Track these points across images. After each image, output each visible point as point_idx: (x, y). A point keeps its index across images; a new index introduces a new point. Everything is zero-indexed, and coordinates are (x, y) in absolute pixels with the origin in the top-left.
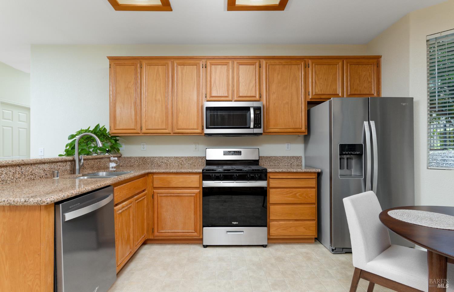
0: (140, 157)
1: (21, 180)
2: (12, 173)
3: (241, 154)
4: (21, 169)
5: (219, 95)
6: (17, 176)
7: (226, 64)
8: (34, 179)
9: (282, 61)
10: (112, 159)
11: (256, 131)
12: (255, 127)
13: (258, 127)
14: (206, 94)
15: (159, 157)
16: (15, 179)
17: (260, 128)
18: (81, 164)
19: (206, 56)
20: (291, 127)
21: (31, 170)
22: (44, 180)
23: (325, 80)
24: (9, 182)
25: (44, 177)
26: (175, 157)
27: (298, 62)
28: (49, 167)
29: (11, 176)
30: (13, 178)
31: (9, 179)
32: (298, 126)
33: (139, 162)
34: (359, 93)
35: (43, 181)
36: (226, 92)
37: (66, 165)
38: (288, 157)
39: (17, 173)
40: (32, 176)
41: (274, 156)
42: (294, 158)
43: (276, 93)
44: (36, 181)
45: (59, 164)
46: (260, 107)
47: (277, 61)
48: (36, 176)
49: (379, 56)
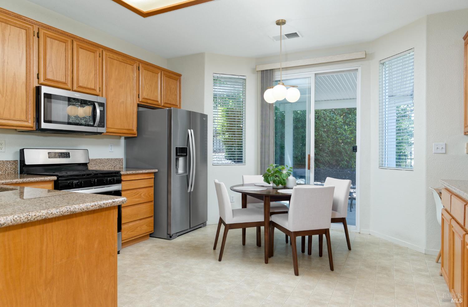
3: (69, 157)
5: (55, 79)
7: (65, 41)
9: (120, 58)
11: (100, 130)
12: (99, 126)
13: (101, 125)
14: (38, 74)
17: (104, 127)
19: (39, 21)
20: (126, 128)
23: (150, 86)
27: (132, 62)
32: (131, 128)
34: (170, 103)
36: (64, 77)
38: (112, 159)
41: (99, 159)
42: (117, 160)
43: (114, 90)
46: (104, 103)
47: (115, 56)
49: (180, 74)
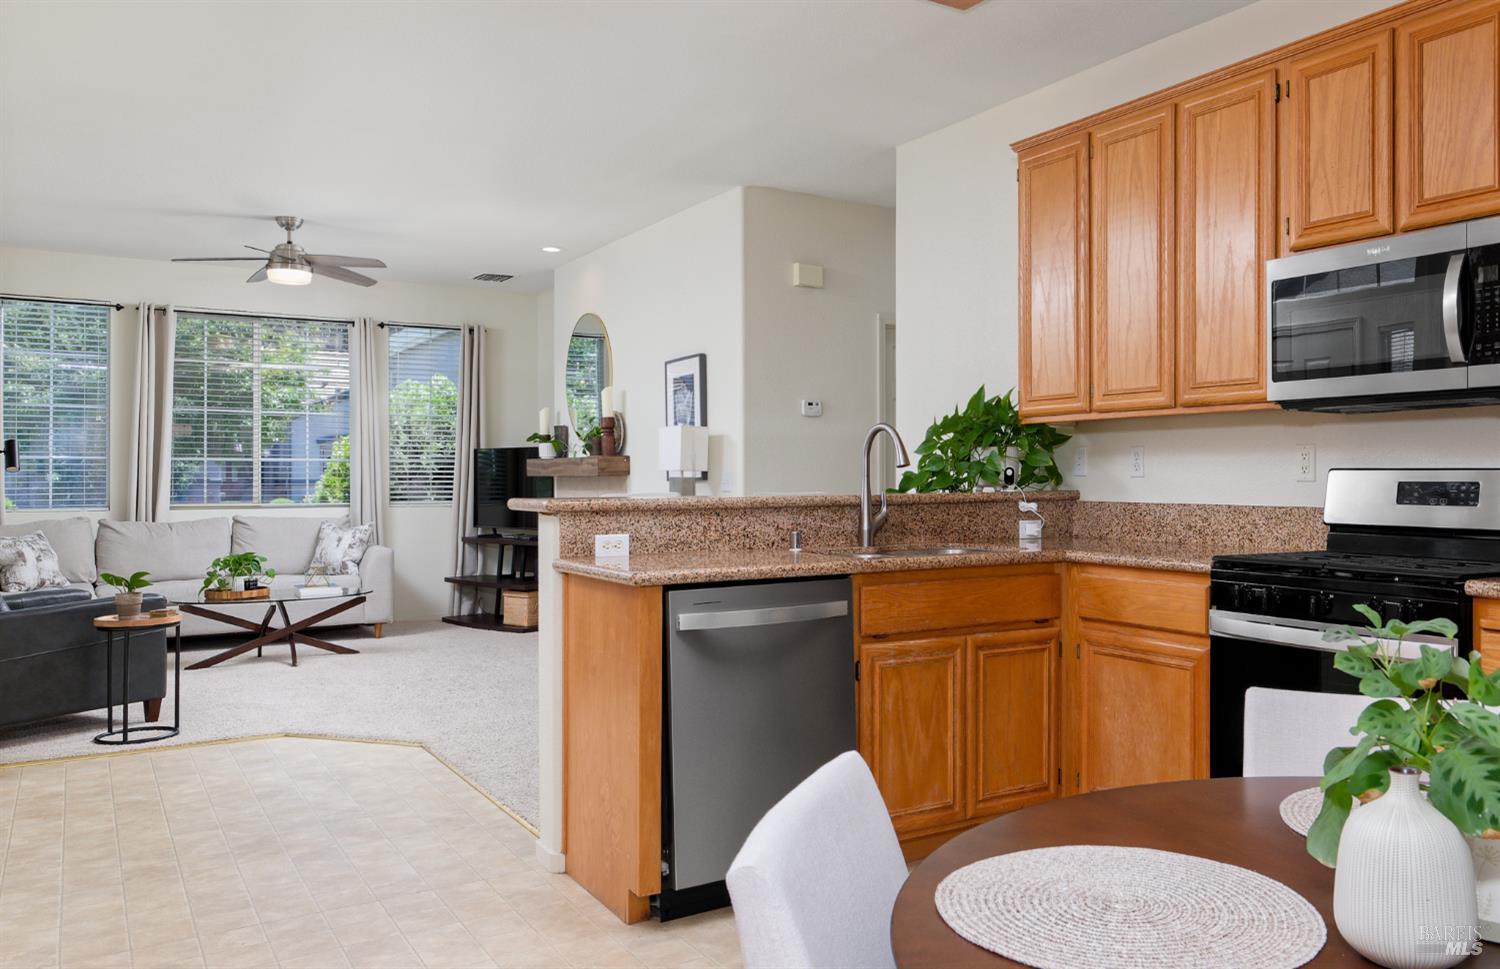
0: (1125, 503)
1: (720, 545)
2: (702, 528)
3: (1475, 501)
4: (722, 521)
6: (713, 535)
8: (750, 548)
10: (1024, 506)
14: (1288, 221)
15: (1179, 505)
16: (708, 542)
18: (879, 517)
21: (744, 524)
22: (776, 554)
24: (694, 547)
25: (776, 544)
26: (1229, 507)
28: (791, 522)
29: (699, 534)
30: (703, 538)
31: (695, 541)
33: (1121, 524)
35: (773, 556)
37: (840, 519)
39: (713, 528)
40: (748, 540)
44: (755, 553)
45: (821, 513)
48: (757, 541)
